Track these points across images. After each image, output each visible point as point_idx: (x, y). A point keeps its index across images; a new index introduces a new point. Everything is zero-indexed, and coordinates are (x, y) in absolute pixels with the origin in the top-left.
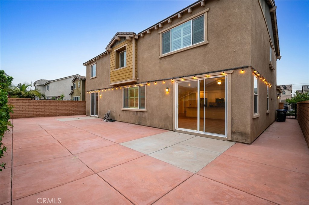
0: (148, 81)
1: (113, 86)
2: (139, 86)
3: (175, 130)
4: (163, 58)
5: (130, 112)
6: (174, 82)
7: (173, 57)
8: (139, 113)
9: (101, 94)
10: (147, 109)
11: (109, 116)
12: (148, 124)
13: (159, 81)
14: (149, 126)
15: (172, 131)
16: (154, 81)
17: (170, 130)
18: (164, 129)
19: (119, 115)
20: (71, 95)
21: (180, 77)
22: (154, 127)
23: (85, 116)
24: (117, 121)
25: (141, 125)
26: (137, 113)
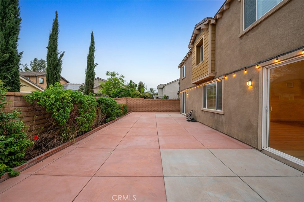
0: (226, 73)
1: (195, 84)
2: (216, 82)
3: (263, 150)
4: (245, 36)
5: (208, 114)
6: (261, 69)
7: (259, 28)
8: (216, 115)
9: (188, 93)
10: (224, 111)
11: (190, 115)
12: (225, 131)
13: (238, 71)
14: (226, 134)
15: (257, 149)
16: (232, 73)
17: (254, 148)
18: (245, 143)
19: (199, 115)
20: (178, 95)
21: (272, 59)
22: (232, 137)
23: (179, 114)
24: (198, 122)
25: (218, 130)
26: (214, 115)
